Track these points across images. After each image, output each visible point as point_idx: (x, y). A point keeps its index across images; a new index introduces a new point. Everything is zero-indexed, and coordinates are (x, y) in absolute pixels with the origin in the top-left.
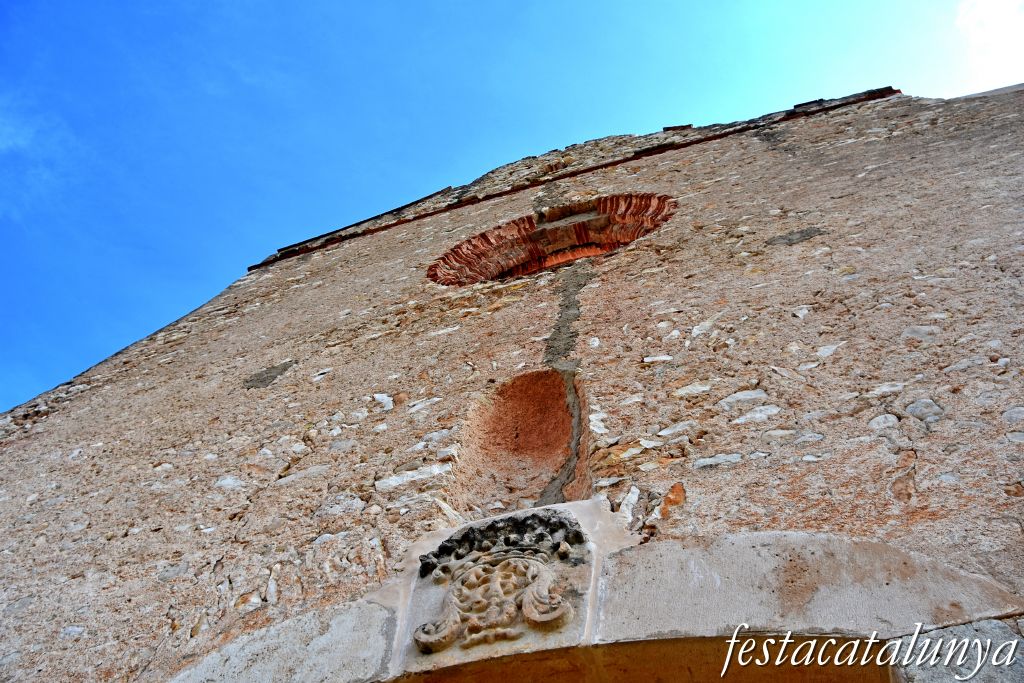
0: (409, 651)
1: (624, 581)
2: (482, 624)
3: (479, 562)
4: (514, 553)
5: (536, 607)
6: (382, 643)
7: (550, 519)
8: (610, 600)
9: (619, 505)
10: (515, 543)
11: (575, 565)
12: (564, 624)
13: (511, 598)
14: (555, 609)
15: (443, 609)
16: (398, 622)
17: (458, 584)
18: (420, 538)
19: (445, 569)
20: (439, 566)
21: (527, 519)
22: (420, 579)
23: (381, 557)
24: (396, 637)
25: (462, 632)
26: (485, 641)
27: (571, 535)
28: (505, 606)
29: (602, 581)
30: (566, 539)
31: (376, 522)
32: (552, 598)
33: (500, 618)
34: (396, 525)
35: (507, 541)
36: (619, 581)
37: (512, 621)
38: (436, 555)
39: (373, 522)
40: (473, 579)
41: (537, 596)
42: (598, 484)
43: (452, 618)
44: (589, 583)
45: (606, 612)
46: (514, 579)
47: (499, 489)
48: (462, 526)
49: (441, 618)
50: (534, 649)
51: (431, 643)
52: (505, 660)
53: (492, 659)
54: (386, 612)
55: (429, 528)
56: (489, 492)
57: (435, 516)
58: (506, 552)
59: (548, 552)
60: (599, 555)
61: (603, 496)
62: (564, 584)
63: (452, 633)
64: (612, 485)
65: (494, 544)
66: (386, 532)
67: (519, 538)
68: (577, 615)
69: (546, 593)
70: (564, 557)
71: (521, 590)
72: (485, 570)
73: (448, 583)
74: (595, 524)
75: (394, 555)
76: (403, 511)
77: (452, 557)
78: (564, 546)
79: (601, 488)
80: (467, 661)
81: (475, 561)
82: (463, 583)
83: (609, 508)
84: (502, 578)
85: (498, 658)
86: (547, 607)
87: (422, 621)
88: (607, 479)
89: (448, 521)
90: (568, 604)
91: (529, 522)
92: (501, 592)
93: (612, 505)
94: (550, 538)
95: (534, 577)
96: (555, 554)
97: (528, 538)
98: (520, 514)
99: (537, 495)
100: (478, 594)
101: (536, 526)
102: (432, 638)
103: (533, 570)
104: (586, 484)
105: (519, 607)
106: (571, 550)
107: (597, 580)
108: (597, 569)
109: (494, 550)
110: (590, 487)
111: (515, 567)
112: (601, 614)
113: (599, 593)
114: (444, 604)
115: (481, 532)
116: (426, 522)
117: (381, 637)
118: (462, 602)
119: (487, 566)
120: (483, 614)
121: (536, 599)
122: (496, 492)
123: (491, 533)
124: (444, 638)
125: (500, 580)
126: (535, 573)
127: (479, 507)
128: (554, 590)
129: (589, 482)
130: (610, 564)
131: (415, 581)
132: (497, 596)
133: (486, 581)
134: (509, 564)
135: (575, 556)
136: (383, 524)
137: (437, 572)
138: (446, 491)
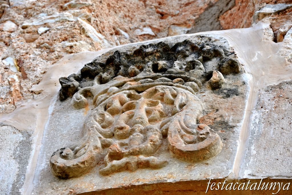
0: (44, 176)
1: (281, 116)
2: (124, 150)
3: (124, 87)
4: (162, 80)
5: (182, 137)
6: (14, 167)
7: (203, 47)
8: (263, 135)
9: (284, 35)
10: (163, 70)
11: (228, 96)
12: (211, 156)
13: (156, 126)
14: (203, 139)
15: (83, 134)
16: (34, 146)
17: (101, 110)
18: (61, 60)
19: (87, 94)
20: (81, 90)
21: (178, 45)
22: (59, 102)
23: (16, 77)
24: (30, 161)
25: (102, 158)
26: (126, 168)
27: (225, 65)
28: (150, 134)
29: (256, 114)
30: (220, 68)
31: (10, 40)
32: (200, 128)
33: (143, 146)
34: (34, 45)
35: (155, 68)
36: (276, 116)
37: (156, 150)
38: (78, 79)
39: (7, 40)
40: (117, 104)
41: (184, 125)
42: (262, 11)
43: (92, 143)
44: (242, 115)
45: (259, 147)
46: (160, 106)
47: (149, 14)
48: (108, 50)
49: (81, 142)
50: (178, 180)
51: (69, 167)
52: (146, 189)
53: (133, 186)
54: (20, 135)
55: (70, 50)
56: (138, 16)
57: (78, 37)
58: (154, 78)
59: (199, 81)
60: (255, 87)
61: (265, 25)
62: (213, 115)
63: (92, 158)
64: (278, 13)
65: (141, 70)
66: (22, 51)
67: (168, 64)
68: (226, 148)
69: (194, 123)
70: (216, 87)
71: (166, 119)
72: (129, 96)
73: (90, 107)
74: (254, 55)
75: (31, 76)
76: (42, 30)
77: (96, 81)
78: (217, 76)
79: (265, 15)
80: (106, 188)
81: (119, 86)
82: (105, 109)
83: (271, 38)
84: (148, 104)
85: (139, 186)
86: (195, 137)
87: (59, 145)
88: (272, 6)
89: (92, 44)
90: (217, 135)
91: (180, 48)
92: (146, 119)
93: (275, 35)
94: (202, 66)
95: (182, 106)
96: (207, 84)
97: (177, 66)
98: (171, 40)
99: (191, 23)
100: (121, 120)
101: (187, 53)
102: (71, 163)
103: (180, 99)
104: (247, 12)
105: (165, 136)
106: (225, 80)
107: (250, 113)
108: (251, 102)
109: (140, 75)
110: (251, 14)
111: (163, 95)
112: (253, 148)
113: (252, 127)
114: (84, 129)
115: (127, 56)
116: (67, 44)
117: (14, 161)
118: (103, 127)
119: (132, 92)
120: (126, 141)
121: (183, 128)
122: (145, 16)
123: (138, 58)
124: (83, 163)
125: (145, 107)
126: (184, 101)
127: (126, 31)
128: (203, 120)
129: (251, 9)
130: (266, 98)
131: (53, 105)
132: (142, 123)
133: (130, 107)
134: (156, 91)
135: (228, 87)
136: (18, 42)
137: (78, 95)
138: (90, 11)
